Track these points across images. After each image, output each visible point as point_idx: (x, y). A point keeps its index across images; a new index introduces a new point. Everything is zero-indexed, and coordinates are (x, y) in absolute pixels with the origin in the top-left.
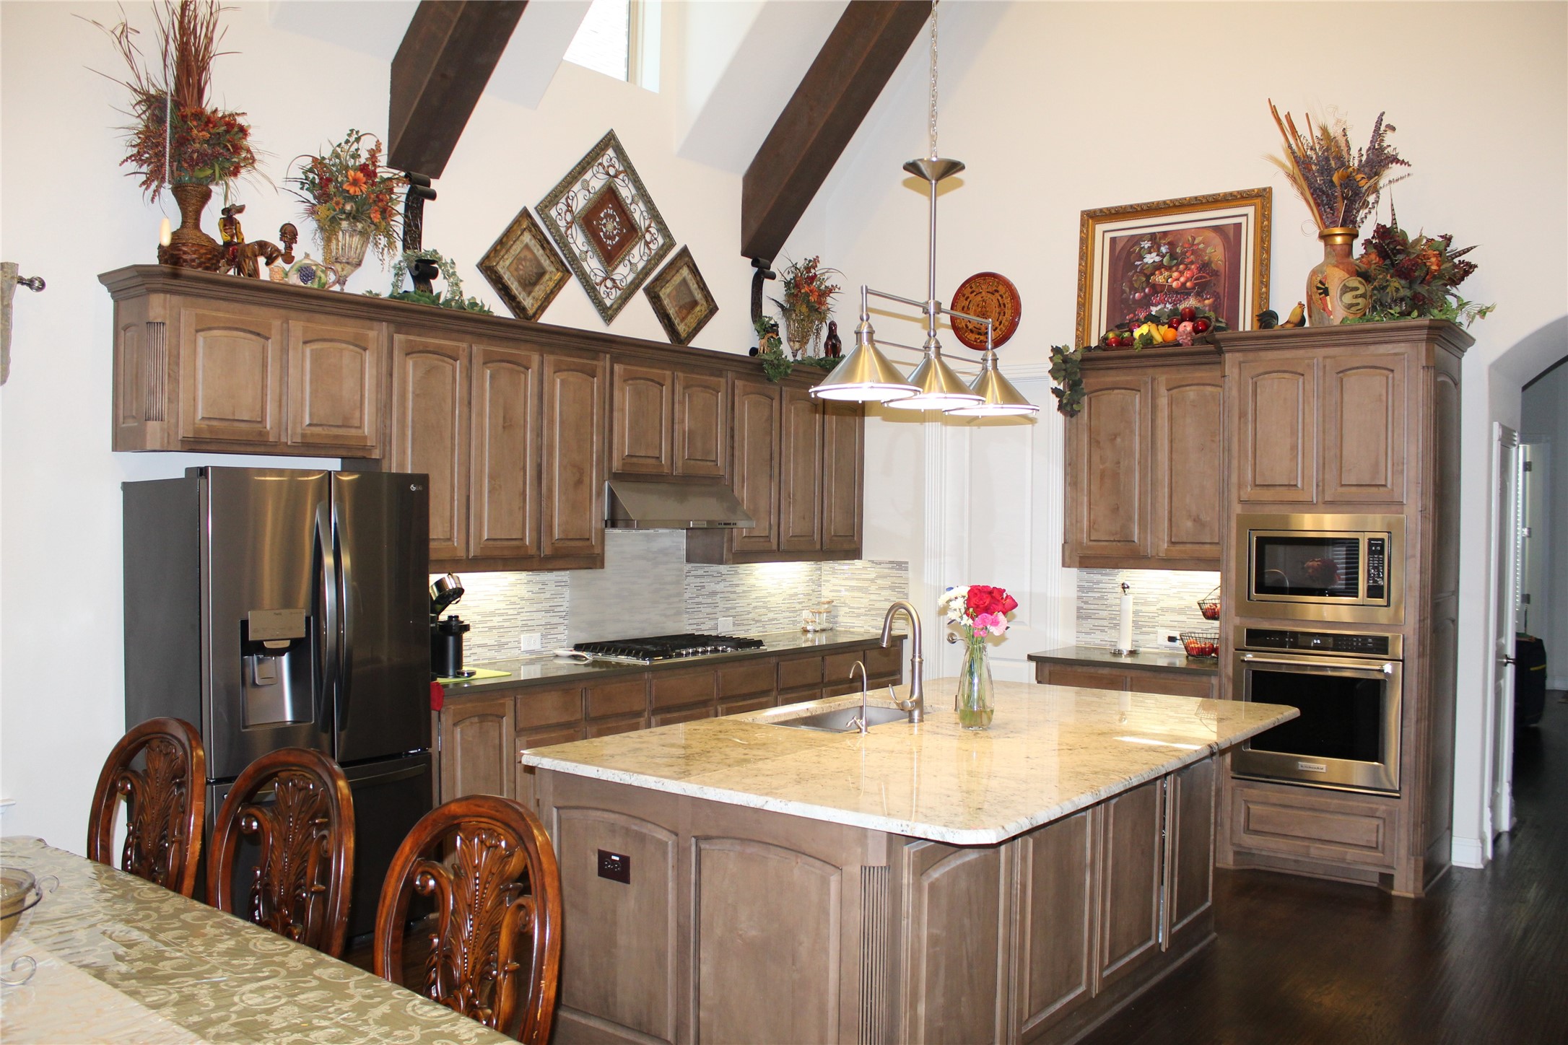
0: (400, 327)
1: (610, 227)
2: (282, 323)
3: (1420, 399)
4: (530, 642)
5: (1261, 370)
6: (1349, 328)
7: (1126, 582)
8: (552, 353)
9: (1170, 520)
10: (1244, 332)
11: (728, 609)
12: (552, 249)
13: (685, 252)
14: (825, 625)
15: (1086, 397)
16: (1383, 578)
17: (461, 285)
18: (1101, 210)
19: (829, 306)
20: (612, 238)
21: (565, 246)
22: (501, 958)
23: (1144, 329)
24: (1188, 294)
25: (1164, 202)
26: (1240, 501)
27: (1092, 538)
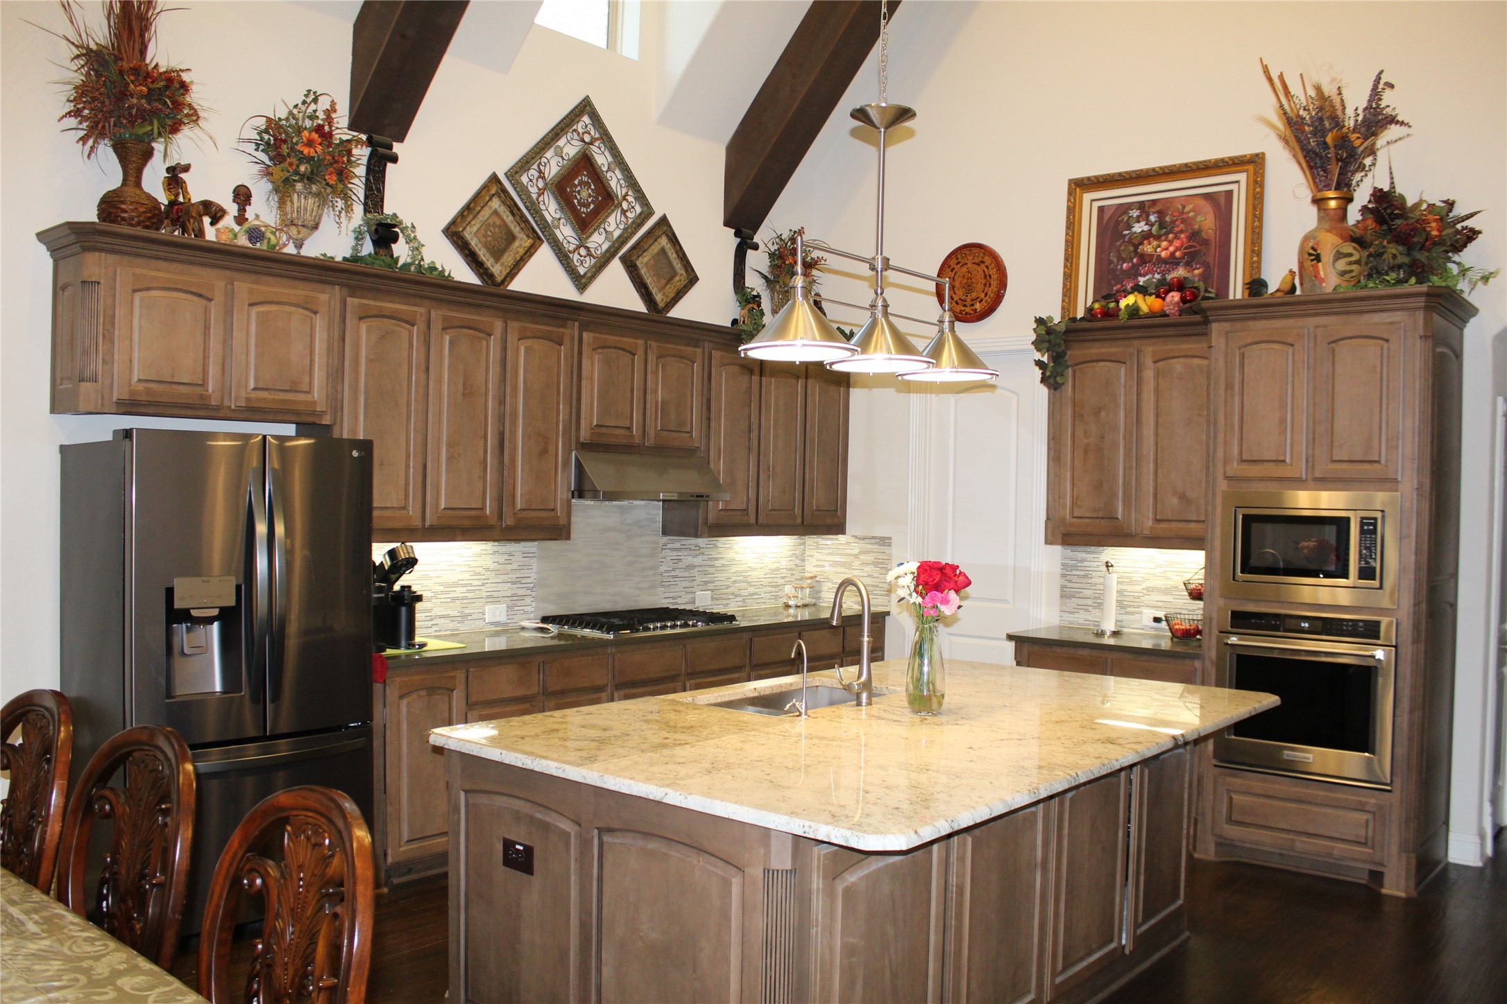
0: (354, 291)
1: (584, 194)
2: (226, 285)
3: (1417, 371)
4: (496, 613)
5: (1249, 340)
6: (1341, 296)
7: (1110, 561)
8: (516, 320)
9: (1155, 496)
10: (1235, 300)
11: (706, 583)
12: (522, 216)
13: (664, 220)
14: (807, 601)
15: (1070, 369)
16: (1375, 559)
17: (423, 250)
18: (1089, 179)
19: (815, 278)
20: (587, 206)
21: (537, 213)
22: (317, 974)
23: (1130, 300)
24: (1177, 264)
25: (1154, 169)
26: (1227, 478)
27: (1075, 515)
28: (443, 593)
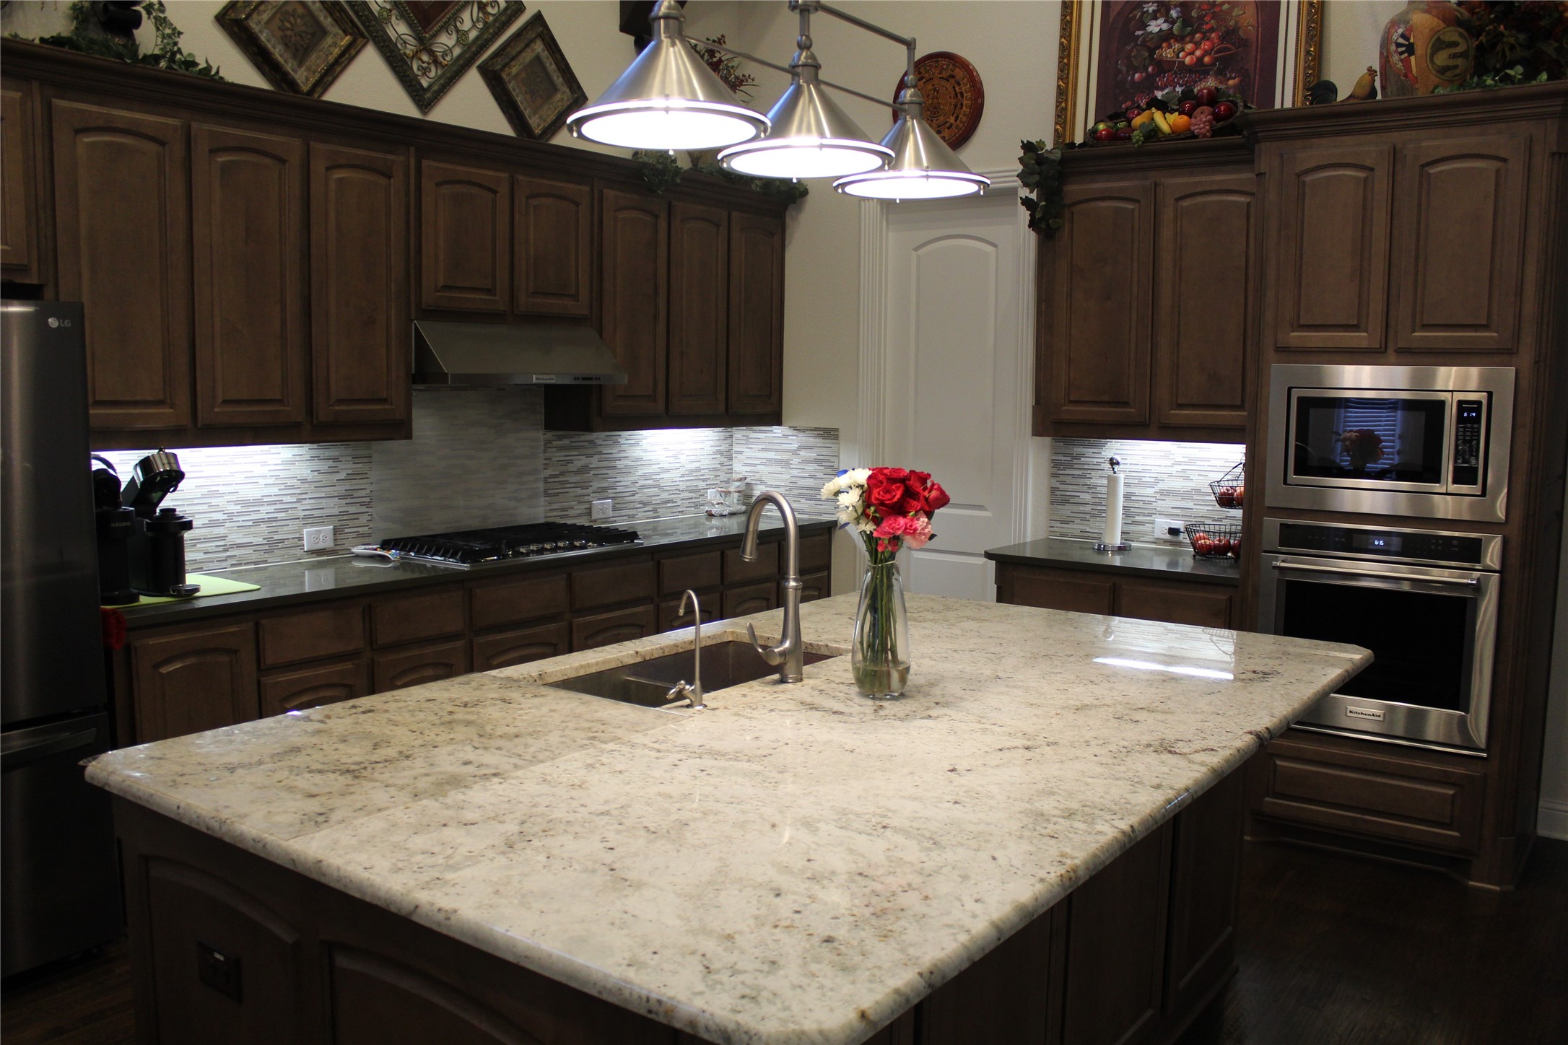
0: (63, 89)
4: (318, 538)
5: (1312, 164)
6: (1440, 100)
7: (1116, 457)
8: (325, 141)
9: (1176, 373)
11: (605, 489)
12: (336, 4)
13: (538, 18)
14: (736, 508)
15: (1068, 210)
16: (1477, 456)
17: (179, 38)
23: (1145, 117)
24: (1206, 73)
26: (1278, 349)
27: (1072, 398)
28: (240, 513)
